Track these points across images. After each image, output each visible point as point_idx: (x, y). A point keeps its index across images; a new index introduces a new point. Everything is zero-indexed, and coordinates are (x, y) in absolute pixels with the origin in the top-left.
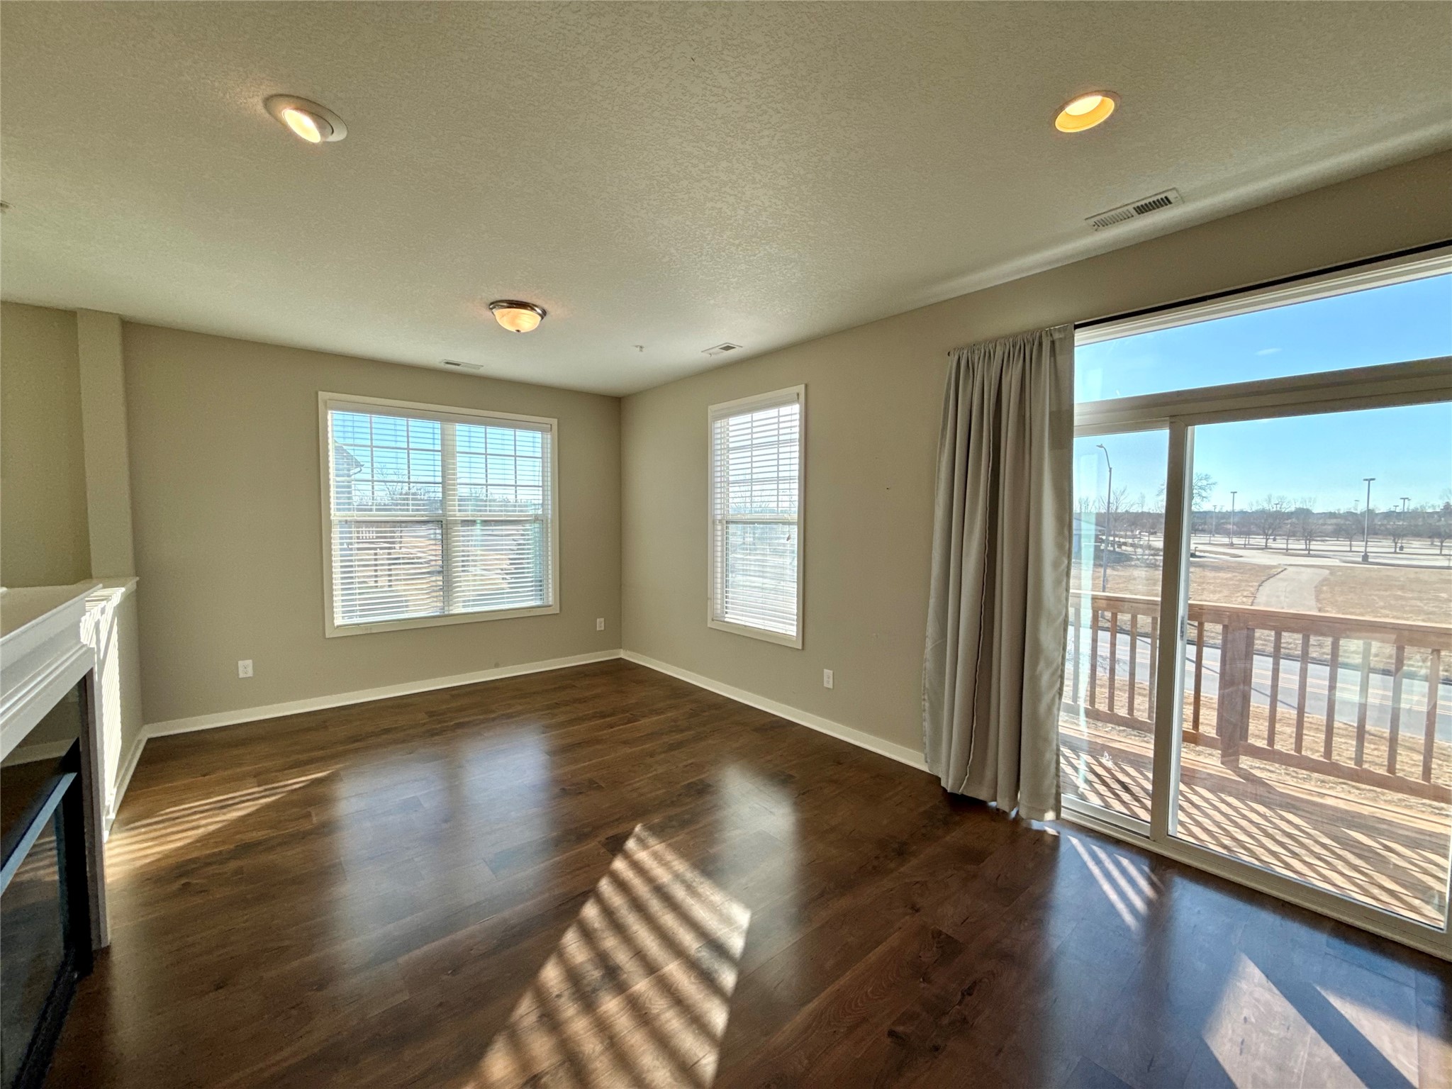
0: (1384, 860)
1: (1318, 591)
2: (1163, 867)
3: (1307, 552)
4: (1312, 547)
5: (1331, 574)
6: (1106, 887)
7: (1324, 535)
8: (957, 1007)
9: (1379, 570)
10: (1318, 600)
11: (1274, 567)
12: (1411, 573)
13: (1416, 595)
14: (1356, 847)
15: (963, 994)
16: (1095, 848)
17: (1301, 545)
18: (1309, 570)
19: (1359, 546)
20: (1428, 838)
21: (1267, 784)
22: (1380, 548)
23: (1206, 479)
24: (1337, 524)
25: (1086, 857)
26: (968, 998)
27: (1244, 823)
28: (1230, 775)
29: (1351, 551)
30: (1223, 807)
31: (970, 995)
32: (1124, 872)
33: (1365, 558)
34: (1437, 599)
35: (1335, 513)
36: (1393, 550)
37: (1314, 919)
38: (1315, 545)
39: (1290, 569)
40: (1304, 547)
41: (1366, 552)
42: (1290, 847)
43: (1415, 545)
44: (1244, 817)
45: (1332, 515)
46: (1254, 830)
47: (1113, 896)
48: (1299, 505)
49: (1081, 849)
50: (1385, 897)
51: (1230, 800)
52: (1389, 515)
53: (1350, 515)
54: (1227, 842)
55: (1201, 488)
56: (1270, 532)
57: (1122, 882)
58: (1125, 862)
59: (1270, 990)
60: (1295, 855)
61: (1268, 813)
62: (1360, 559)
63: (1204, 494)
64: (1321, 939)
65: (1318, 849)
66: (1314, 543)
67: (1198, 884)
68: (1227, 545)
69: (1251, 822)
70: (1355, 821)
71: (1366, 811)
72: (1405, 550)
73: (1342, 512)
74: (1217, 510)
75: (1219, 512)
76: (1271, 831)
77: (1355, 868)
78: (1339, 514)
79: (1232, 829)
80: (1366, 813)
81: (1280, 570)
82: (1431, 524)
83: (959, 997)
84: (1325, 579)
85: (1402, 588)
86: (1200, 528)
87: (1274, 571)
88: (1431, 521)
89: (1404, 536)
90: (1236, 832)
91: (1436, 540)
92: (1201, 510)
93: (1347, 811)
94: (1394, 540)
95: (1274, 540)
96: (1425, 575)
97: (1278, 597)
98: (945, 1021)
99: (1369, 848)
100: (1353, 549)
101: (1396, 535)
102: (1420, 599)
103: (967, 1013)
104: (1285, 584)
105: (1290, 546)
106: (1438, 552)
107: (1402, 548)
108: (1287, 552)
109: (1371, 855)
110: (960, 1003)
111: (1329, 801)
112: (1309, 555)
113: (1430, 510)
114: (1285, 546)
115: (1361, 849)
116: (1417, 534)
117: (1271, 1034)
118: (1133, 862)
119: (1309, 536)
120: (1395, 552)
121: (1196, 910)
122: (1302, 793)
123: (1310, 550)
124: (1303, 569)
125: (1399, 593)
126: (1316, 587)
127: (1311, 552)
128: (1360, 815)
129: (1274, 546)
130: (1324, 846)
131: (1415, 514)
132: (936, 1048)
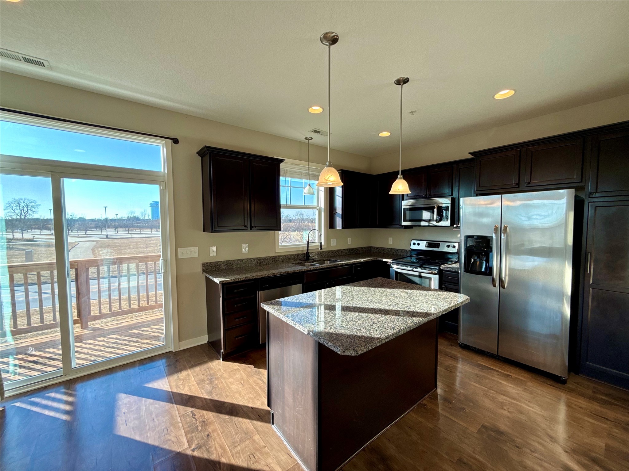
0: (142, 335)
1: (93, 251)
2: (73, 384)
3: (86, 236)
4: (88, 233)
5: (97, 243)
6: (47, 412)
7: (91, 228)
8: (197, 421)
9: (111, 240)
10: (94, 254)
11: (74, 243)
12: (122, 241)
13: (124, 248)
14: (134, 335)
15: (194, 418)
16: (32, 399)
17: (82, 233)
18: (88, 243)
19: (104, 232)
20: (151, 322)
21: (101, 329)
22: (111, 232)
23: (34, 202)
24: (96, 224)
25: (29, 407)
26: (196, 417)
27: (97, 348)
28: (86, 332)
29: (102, 234)
30: (87, 346)
31: (195, 415)
32: (54, 400)
33: (107, 236)
34: (130, 248)
35: (94, 220)
36: (115, 233)
37: (132, 365)
38: (89, 233)
39: (81, 243)
40: (84, 233)
41: (107, 234)
42: (116, 347)
43: (121, 231)
44: (96, 345)
45: (93, 220)
46: (102, 348)
47: (52, 414)
48: (80, 216)
49: (23, 406)
50: (146, 346)
51: (89, 341)
52: (112, 220)
53: (99, 220)
54: (93, 358)
55: (31, 207)
56: (70, 228)
57: (55, 405)
58: (53, 395)
59: (129, 397)
60: (118, 349)
61: (105, 339)
62: (106, 237)
63: (34, 210)
64: (137, 369)
65: (125, 342)
66: (89, 231)
67: (91, 380)
68: (50, 234)
69: (99, 345)
70: (131, 327)
71: (134, 322)
72: (119, 233)
73: (96, 219)
74: (42, 218)
75: (43, 219)
76: (108, 345)
77: (136, 342)
78: (96, 220)
79: (93, 353)
80: (134, 323)
81: (77, 244)
82: (125, 223)
83: (194, 419)
84: (95, 246)
85: (120, 246)
86: (34, 227)
87: (74, 244)
88: (125, 222)
89: (118, 227)
90: (95, 353)
91: (127, 229)
92: (33, 218)
93: (129, 325)
94: (115, 229)
95: (72, 231)
96: (126, 241)
97: (77, 255)
98: (200, 428)
99: (138, 334)
100: (103, 233)
101: (116, 228)
102: (125, 249)
103: (201, 420)
104: (80, 249)
105: (79, 234)
106: (128, 233)
107: (118, 232)
108: (78, 236)
109: (139, 335)
110: (196, 420)
111: (123, 324)
112: (87, 237)
113: (124, 219)
114: (77, 234)
115: (137, 335)
116: (121, 227)
117: (133, 410)
118: (56, 392)
119: (86, 229)
120: (116, 234)
121: (94, 390)
122: (114, 326)
123: (87, 235)
124: (86, 242)
125: (119, 248)
126: (92, 249)
127: (88, 235)
128: (133, 324)
129: (72, 234)
130: (126, 340)
131: (120, 220)
132: (208, 436)
